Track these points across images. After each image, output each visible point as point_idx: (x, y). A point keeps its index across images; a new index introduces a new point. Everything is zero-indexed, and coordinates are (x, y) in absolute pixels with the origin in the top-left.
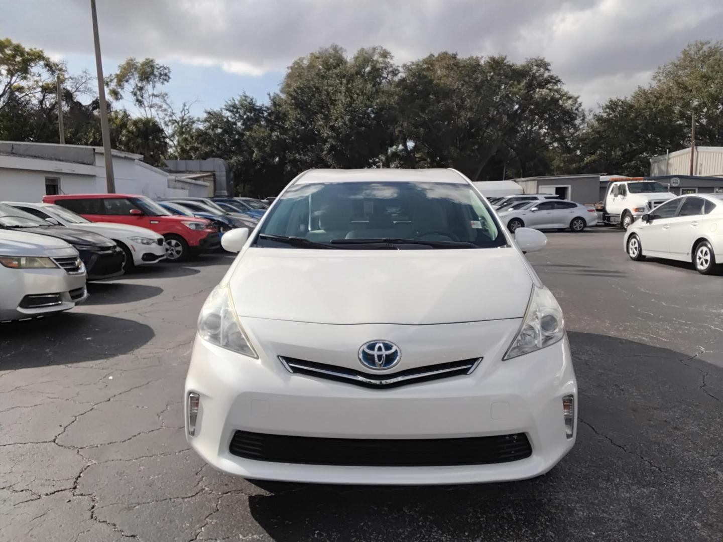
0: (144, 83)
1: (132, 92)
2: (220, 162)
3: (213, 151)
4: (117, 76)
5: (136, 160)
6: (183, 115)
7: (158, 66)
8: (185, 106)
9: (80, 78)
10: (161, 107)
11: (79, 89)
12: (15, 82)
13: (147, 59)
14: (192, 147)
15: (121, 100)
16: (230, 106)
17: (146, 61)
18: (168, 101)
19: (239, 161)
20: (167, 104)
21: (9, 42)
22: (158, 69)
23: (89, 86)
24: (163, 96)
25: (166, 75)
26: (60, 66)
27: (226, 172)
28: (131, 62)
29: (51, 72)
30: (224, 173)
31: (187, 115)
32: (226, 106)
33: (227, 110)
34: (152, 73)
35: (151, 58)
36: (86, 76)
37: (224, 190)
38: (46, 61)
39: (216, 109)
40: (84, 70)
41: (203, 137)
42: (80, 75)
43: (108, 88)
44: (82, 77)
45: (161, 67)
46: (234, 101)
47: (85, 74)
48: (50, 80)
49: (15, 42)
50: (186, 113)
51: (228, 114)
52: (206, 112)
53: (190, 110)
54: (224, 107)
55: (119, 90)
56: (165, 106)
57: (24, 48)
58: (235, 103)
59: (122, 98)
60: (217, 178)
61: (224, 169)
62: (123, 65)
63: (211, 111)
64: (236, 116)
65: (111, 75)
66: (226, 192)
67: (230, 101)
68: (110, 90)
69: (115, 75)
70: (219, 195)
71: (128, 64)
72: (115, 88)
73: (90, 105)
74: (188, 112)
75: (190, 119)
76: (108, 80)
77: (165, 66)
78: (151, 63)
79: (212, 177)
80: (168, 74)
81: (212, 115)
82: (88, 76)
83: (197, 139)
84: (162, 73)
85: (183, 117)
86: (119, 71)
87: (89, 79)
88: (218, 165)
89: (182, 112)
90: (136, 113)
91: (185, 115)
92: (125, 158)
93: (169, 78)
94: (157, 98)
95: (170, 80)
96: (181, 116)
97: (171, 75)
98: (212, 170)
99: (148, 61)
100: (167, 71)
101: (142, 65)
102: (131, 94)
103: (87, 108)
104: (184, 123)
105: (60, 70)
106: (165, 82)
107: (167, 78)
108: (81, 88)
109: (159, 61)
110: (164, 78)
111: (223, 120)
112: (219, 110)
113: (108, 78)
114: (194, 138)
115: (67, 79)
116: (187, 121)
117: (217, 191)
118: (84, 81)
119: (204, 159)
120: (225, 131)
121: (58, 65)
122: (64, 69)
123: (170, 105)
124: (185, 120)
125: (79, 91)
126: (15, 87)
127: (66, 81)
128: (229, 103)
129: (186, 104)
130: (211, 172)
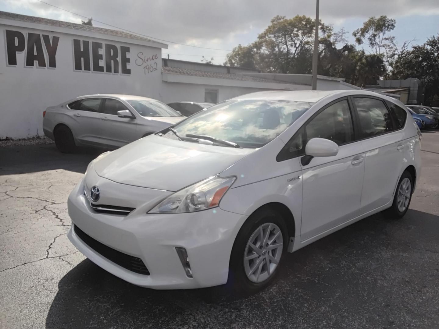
0: (378, 32)
1: (369, 39)
2: (416, 80)
3: (413, 73)
4: (361, 29)
5: (341, 82)
6: (403, 50)
7: (388, 20)
8: (405, 44)
9: (339, 33)
10: (389, 46)
11: (338, 40)
12: (305, 39)
13: (381, 17)
14: (399, 71)
15: (362, 44)
16: (431, 42)
17: (381, 18)
18: (394, 42)
19: (431, 80)
20: (393, 44)
21: (304, 17)
22: (388, 22)
23: (343, 37)
24: (391, 39)
25: (392, 25)
26: (329, 28)
27: (419, 87)
28: (372, 20)
29: (324, 32)
30: (417, 88)
31: (406, 50)
32: (427, 42)
33: (428, 45)
34: (384, 25)
35: (384, 15)
36: (342, 32)
37: (415, 100)
38: (322, 25)
39: (421, 44)
40: (342, 28)
41: (409, 64)
42: (339, 32)
43: (355, 38)
44: (340, 33)
45: (390, 20)
46: (435, 38)
47: (342, 31)
48: (322, 36)
49: (307, 17)
50: (405, 49)
51: (429, 48)
52: (413, 47)
53: (408, 47)
54: (426, 43)
55: (362, 38)
56: (392, 45)
57: (311, 20)
58: (435, 39)
59: (362, 42)
60: (411, 91)
61: (417, 85)
62: (366, 22)
63: (417, 46)
64: (434, 49)
65: (358, 29)
66: (416, 101)
67: (432, 38)
68: (356, 38)
69: (360, 29)
70: (411, 103)
71: (370, 21)
72: (360, 37)
73: (342, 49)
74: (407, 48)
75: (408, 52)
76: (356, 33)
77: (393, 19)
78: (384, 19)
79: (408, 91)
80: (394, 24)
81: (417, 49)
82: (344, 32)
83: (404, 65)
84: (390, 24)
85: (403, 51)
86: (363, 26)
87: (344, 33)
88: (413, 83)
89: (402, 48)
90: (369, 51)
91: (404, 50)
92: (332, 81)
93: (394, 27)
94: (388, 41)
95: (395, 28)
96: (401, 51)
97: (395, 25)
98: (409, 86)
99: (382, 18)
100: (393, 23)
101: (378, 21)
102: (368, 40)
103: (339, 51)
104: (404, 55)
105: (330, 30)
106: (392, 30)
107: (393, 27)
108: (339, 39)
109: (389, 17)
110: (391, 27)
111: (424, 52)
112: (423, 45)
113: (356, 31)
114: (402, 65)
115: (332, 34)
116: (405, 54)
117: (409, 101)
118: (341, 35)
119: (405, 79)
120: (424, 60)
121: (328, 27)
122: (332, 29)
123: (395, 44)
124: (404, 53)
125: (337, 41)
126: (305, 42)
127: (332, 36)
128: (431, 39)
129: (406, 43)
130: (408, 87)
